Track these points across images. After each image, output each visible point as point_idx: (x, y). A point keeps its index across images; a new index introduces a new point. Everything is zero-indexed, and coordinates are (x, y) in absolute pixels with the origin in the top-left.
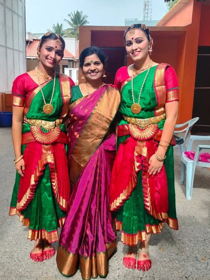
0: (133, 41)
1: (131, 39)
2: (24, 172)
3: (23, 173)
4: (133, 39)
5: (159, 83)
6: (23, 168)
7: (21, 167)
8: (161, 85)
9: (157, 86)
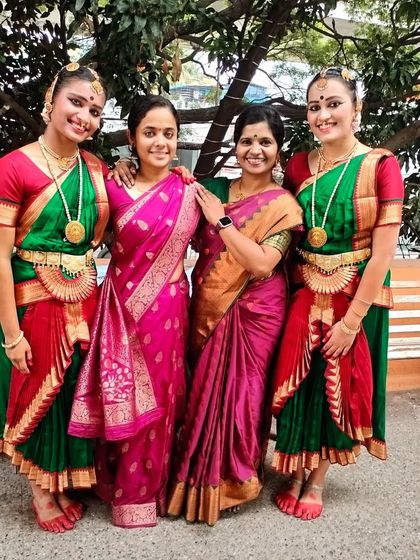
0: (323, 103)
1: (318, 99)
2: (31, 364)
3: (28, 366)
4: (322, 98)
5: (364, 192)
6: (30, 356)
7: (26, 353)
8: (368, 196)
9: (360, 197)
